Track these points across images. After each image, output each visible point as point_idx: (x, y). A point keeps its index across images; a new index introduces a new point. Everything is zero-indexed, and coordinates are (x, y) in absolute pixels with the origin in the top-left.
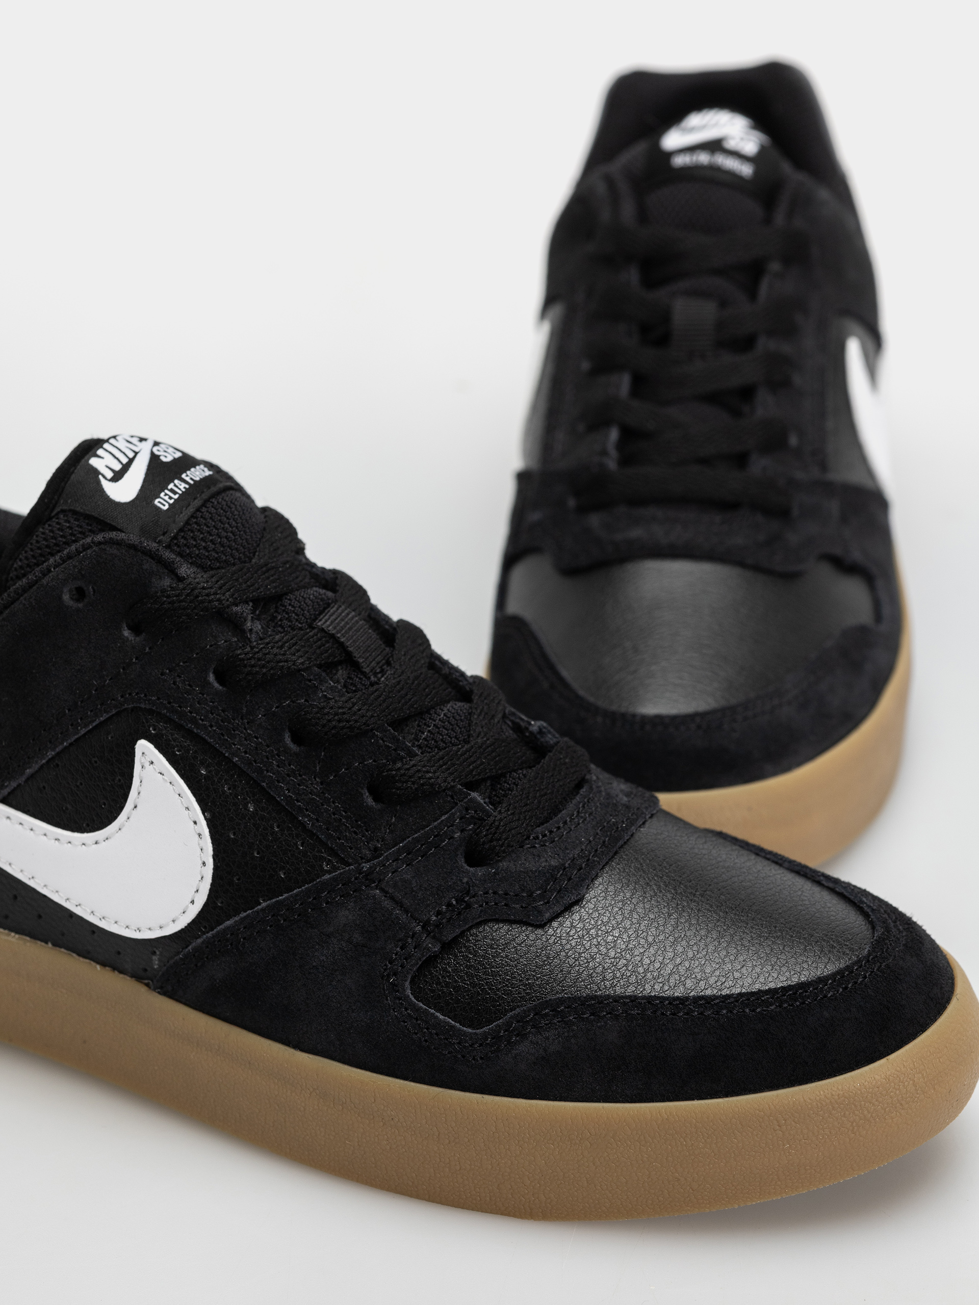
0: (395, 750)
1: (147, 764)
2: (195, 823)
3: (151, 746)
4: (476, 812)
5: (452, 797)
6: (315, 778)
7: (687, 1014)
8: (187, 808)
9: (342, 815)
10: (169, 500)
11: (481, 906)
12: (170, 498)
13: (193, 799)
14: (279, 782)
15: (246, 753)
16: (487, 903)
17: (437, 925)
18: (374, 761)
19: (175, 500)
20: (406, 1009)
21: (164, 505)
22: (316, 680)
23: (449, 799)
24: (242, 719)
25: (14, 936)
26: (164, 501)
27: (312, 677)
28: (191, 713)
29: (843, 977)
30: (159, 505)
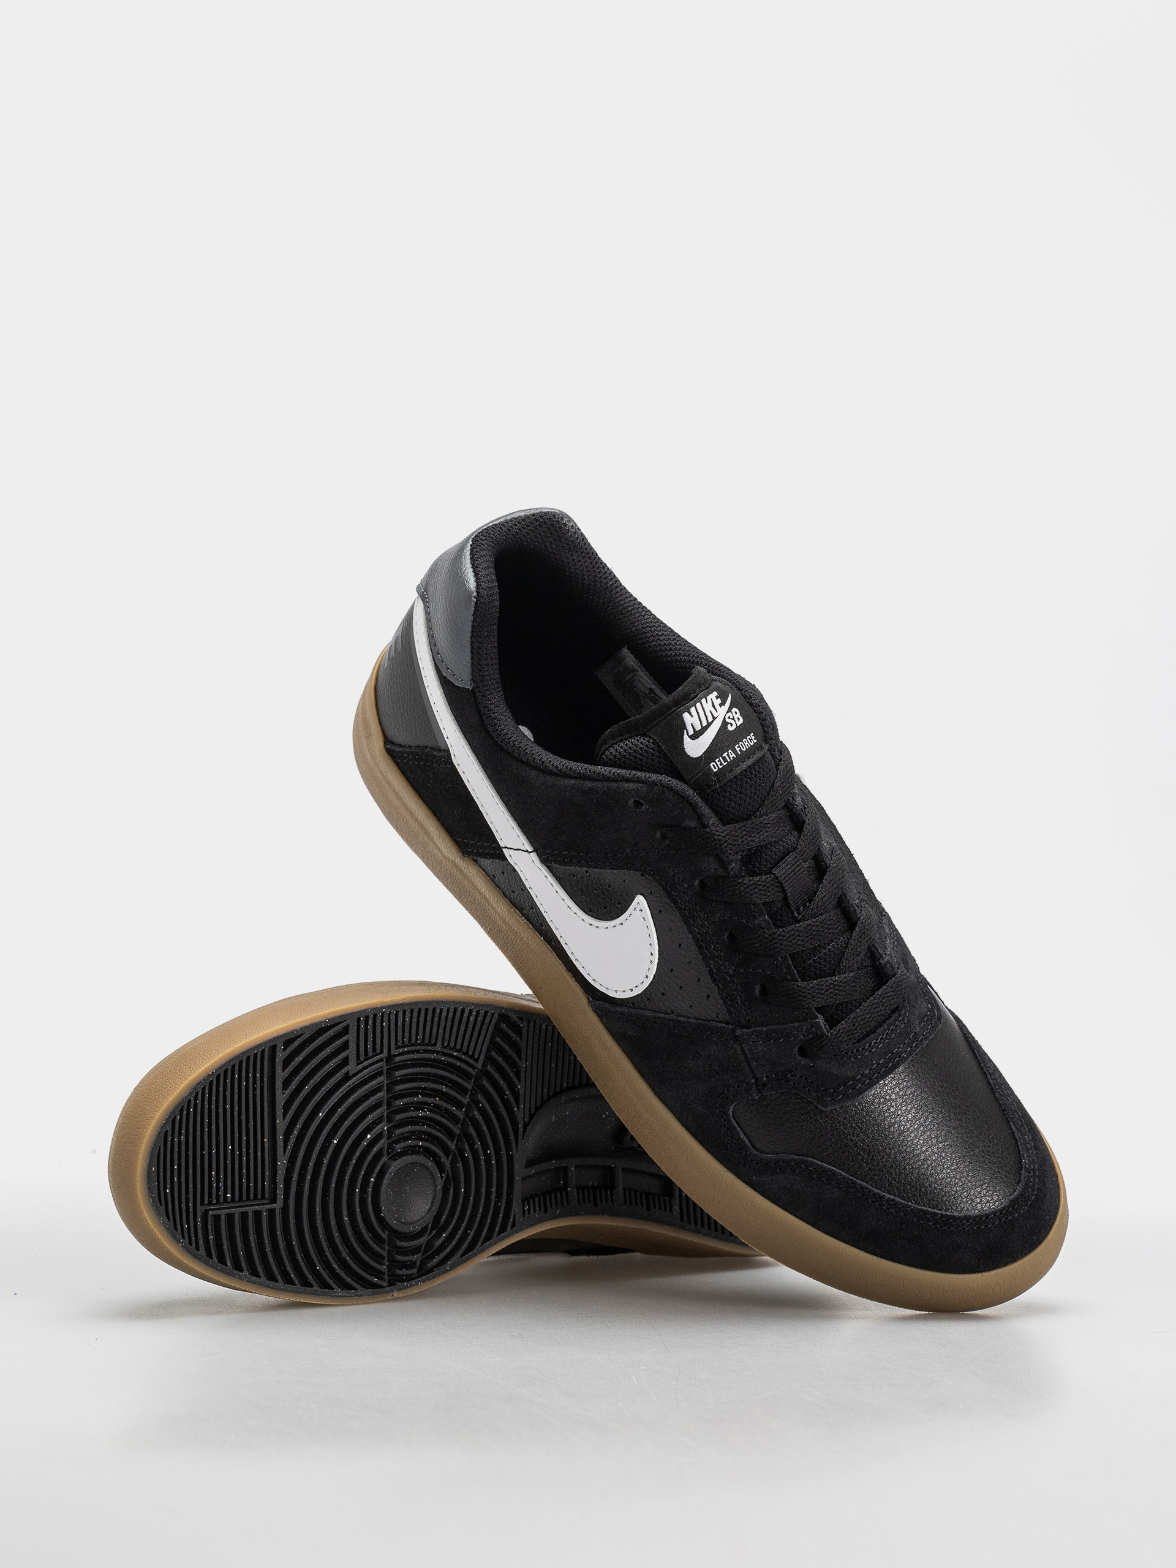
0: (786, 973)
1: (638, 909)
2: (652, 954)
3: (645, 902)
4: (816, 1030)
5: (807, 1014)
6: (732, 966)
7: (880, 1205)
8: (651, 944)
9: (738, 994)
10: (719, 765)
11: (794, 1084)
12: (721, 764)
13: (656, 941)
14: (710, 959)
15: (698, 934)
16: (799, 1084)
17: (764, 1085)
18: (771, 973)
19: (724, 766)
20: (725, 1120)
21: (715, 768)
22: (757, 913)
23: (805, 1014)
24: (705, 914)
25: (524, 920)
26: (715, 766)
27: (756, 910)
28: (676, 896)
29: (980, 1219)
30: (712, 767)
